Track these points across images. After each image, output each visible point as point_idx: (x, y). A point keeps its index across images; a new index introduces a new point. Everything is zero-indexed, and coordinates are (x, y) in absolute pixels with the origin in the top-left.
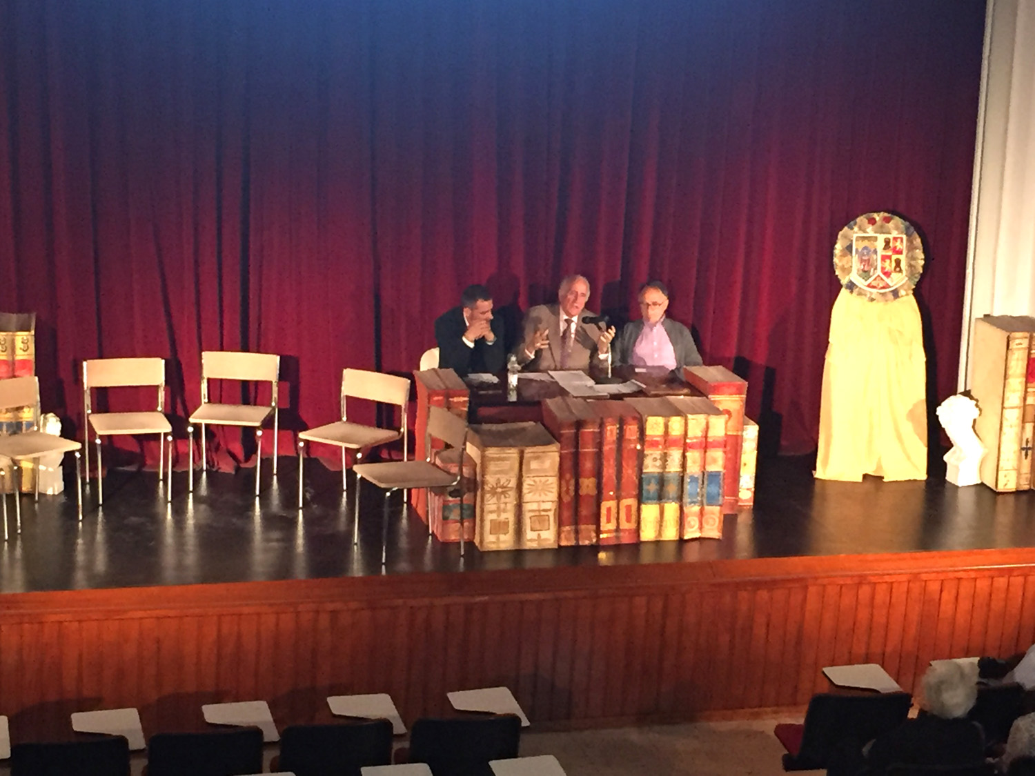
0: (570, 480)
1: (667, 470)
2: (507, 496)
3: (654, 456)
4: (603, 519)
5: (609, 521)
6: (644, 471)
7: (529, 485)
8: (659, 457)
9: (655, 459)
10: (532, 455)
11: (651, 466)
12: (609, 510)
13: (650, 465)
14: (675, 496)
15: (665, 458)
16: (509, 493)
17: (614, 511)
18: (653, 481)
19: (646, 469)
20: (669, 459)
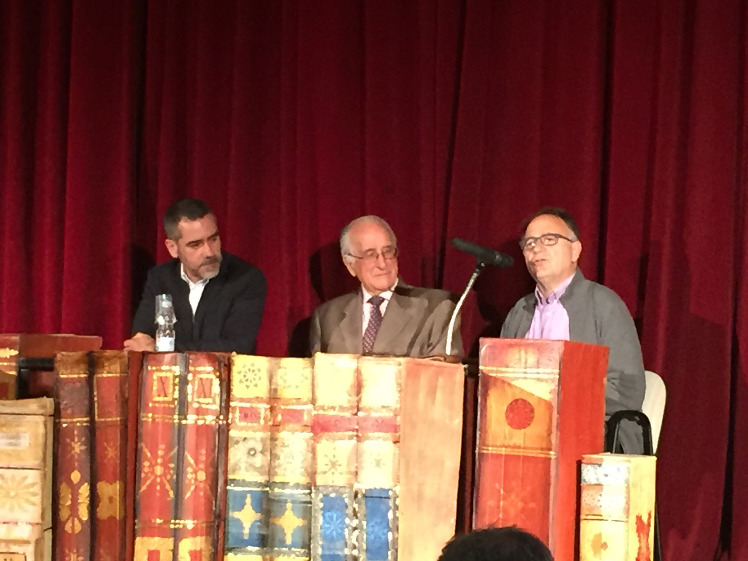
0: (81, 483)
1: (277, 479)
3: (251, 444)
6: (231, 477)
8: (259, 448)
9: (252, 452)
11: (245, 466)
12: (153, 555)
13: (243, 465)
14: (299, 541)
15: (271, 447)
17: (164, 558)
18: (249, 500)
19: (234, 471)
20: (282, 453)
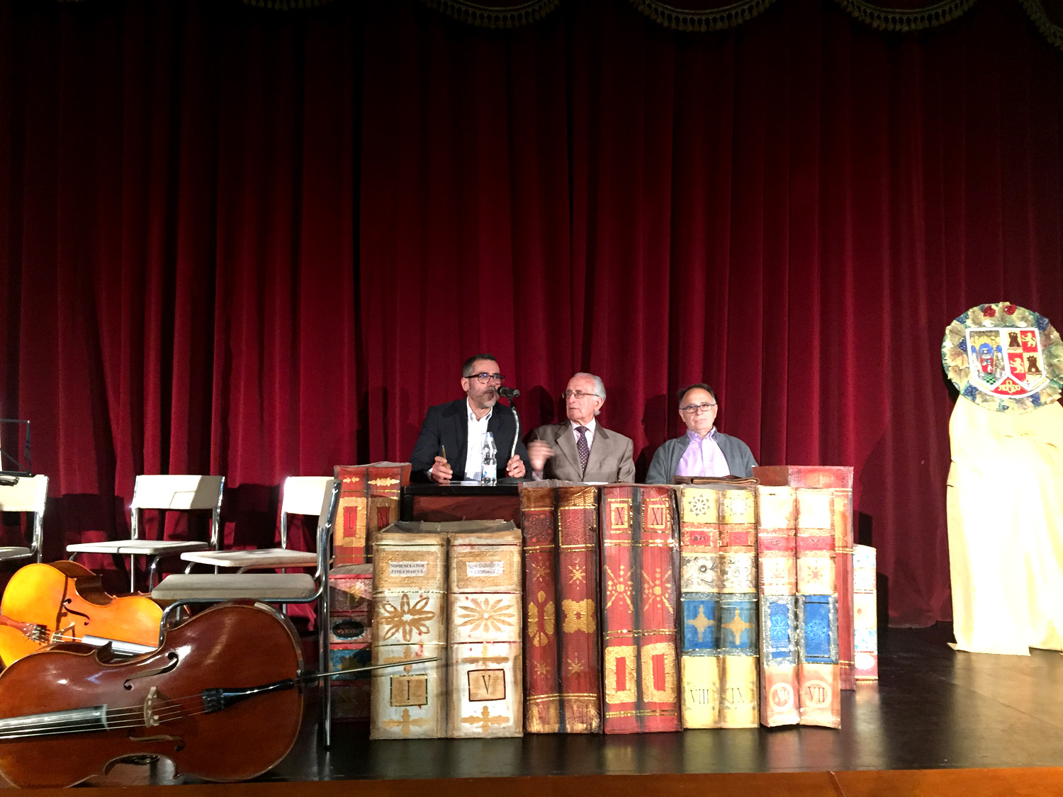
0: (545, 603)
1: (726, 591)
2: (423, 629)
3: (701, 562)
4: (611, 681)
5: (621, 686)
6: (684, 590)
7: (465, 608)
8: (709, 564)
9: (703, 569)
10: (468, 549)
11: (697, 581)
12: (621, 662)
13: (695, 580)
14: (746, 640)
15: (721, 565)
16: (427, 623)
17: (630, 664)
18: (701, 609)
19: (687, 586)
20: (730, 569)
